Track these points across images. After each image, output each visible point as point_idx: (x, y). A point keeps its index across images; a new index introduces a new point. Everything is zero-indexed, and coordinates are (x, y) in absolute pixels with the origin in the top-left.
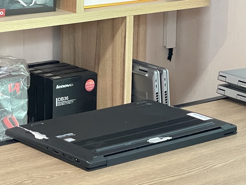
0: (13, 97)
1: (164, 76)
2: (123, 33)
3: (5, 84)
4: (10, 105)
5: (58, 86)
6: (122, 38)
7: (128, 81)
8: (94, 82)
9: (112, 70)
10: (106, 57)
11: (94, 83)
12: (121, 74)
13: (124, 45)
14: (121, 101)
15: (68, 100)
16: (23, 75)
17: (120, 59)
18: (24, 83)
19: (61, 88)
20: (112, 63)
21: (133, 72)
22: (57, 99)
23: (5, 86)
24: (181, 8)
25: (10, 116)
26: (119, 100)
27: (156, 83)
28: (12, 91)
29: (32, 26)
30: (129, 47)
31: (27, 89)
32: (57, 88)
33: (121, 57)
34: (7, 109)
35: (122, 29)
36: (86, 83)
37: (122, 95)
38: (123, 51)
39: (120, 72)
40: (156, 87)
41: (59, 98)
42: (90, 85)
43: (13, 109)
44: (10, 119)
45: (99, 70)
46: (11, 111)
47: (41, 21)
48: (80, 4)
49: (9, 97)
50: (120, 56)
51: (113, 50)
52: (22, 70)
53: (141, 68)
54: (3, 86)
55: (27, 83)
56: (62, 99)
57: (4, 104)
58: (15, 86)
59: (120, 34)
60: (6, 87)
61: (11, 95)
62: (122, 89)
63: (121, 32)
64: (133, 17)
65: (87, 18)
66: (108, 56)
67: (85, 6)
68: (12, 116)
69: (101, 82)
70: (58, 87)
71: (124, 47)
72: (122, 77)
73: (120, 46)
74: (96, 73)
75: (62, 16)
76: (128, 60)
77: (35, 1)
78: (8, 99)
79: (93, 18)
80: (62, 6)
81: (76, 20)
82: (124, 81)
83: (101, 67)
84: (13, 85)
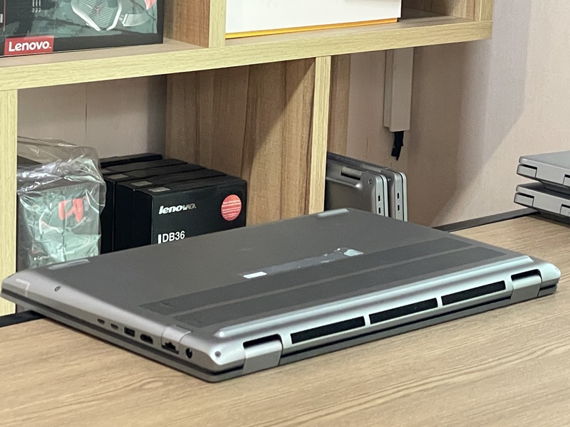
0: (67, 230)
1: (397, 189)
2: (308, 94)
3: (51, 201)
4: (60, 248)
6: (304, 104)
7: (316, 199)
8: (239, 201)
9: (282, 174)
10: (267, 146)
11: (240, 203)
12: (301, 184)
13: (309, 119)
17: (300, 150)
18: (93, 199)
19: (170, 212)
20: (280, 159)
21: (328, 179)
22: (160, 236)
23: (51, 205)
28: (66, 218)
29: (113, 74)
30: (319, 123)
31: (98, 212)
32: (160, 213)
33: (302, 147)
34: (54, 256)
35: (306, 85)
36: (224, 203)
38: (306, 136)
39: (298, 179)
40: (380, 212)
41: (164, 235)
42: (231, 206)
43: (69, 255)
45: (252, 175)
47: (132, 63)
48: (218, 27)
49: (59, 230)
50: (299, 145)
52: (89, 170)
53: (346, 170)
54: (47, 205)
55: (98, 200)
56: (170, 237)
57: (49, 244)
58: (72, 205)
59: (301, 97)
60: (53, 207)
61: (64, 225)
63: (304, 92)
64: (329, 58)
65: (231, 59)
66: (273, 144)
67: (227, 34)
70: (162, 211)
71: (308, 123)
72: (304, 190)
73: (301, 121)
74: (243, 181)
75: (178, 54)
76: (318, 152)
77: (119, 21)
78: (58, 233)
79: (245, 59)
80: (177, 32)
81: (208, 63)
82: (309, 198)
83: (255, 167)
84: (68, 204)
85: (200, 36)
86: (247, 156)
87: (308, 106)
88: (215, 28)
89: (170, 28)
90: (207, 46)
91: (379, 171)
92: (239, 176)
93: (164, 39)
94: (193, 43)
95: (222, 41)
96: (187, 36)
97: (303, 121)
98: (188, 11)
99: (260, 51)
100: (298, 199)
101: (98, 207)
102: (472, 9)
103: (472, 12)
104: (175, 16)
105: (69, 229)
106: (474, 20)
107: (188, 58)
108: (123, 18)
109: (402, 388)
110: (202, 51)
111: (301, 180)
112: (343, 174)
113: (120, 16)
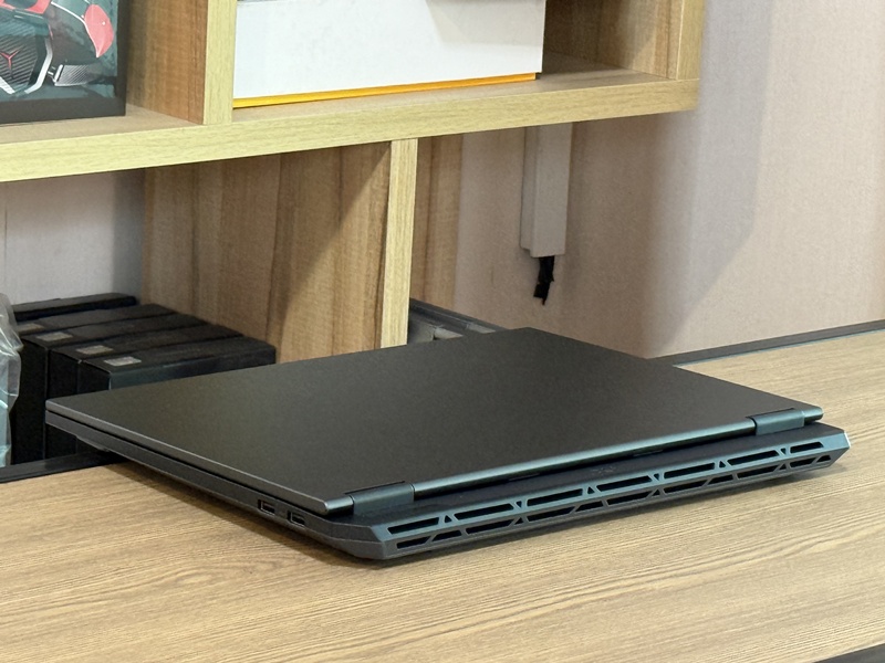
2: (378, 203)
6: (371, 219)
9: (333, 338)
10: (310, 290)
13: (379, 247)
17: (363, 298)
20: (331, 312)
29: (34, 168)
30: (396, 254)
31: (6, 406)
33: (367, 292)
35: (374, 187)
38: (374, 268)
45: (285, 338)
47: (67, 151)
48: (219, 90)
50: (363, 289)
51: (336, 263)
53: (441, 332)
55: (6, 387)
59: (367, 207)
63: (371, 199)
64: (415, 144)
65: (242, 144)
66: (320, 286)
67: (236, 100)
71: (378, 253)
73: (366, 250)
74: (269, 346)
75: (149, 135)
76: (394, 303)
77: (47, 76)
79: (268, 144)
80: (151, 95)
81: (204, 150)
83: (291, 323)
85: (189, 106)
86: (275, 305)
87: (378, 223)
88: (215, 91)
89: (140, 89)
90: (200, 121)
92: (262, 338)
93: (129, 107)
94: (178, 114)
95: (227, 110)
96: (167, 103)
97: (369, 248)
98: (169, 60)
99: (293, 130)
102: (664, 59)
103: (664, 63)
104: (148, 68)
106: (667, 78)
107: (167, 143)
108: (55, 72)
110: (192, 130)
113: (50, 69)
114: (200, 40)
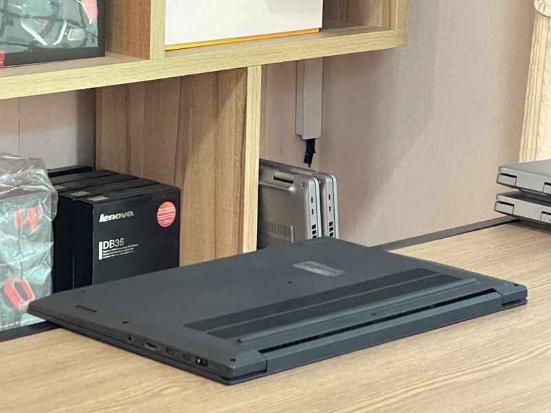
0: (22, 238)
1: (327, 190)
2: (240, 103)
3: (8, 210)
4: (17, 256)
5: (102, 215)
6: (237, 112)
7: (250, 203)
8: (174, 207)
9: (216, 180)
10: (200, 155)
11: (175, 210)
12: (235, 189)
13: (242, 127)
14: (237, 245)
15: (122, 247)
16: (44, 191)
17: (233, 156)
18: (46, 207)
19: (110, 219)
20: (214, 166)
21: (261, 183)
22: (101, 243)
23: (7, 213)
24: (353, 49)
25: (17, 279)
26: (231, 243)
27: (312, 206)
28: (21, 226)
29: (62, 86)
30: (252, 131)
31: (51, 220)
32: (101, 221)
33: (235, 153)
34: (11, 263)
35: (238, 94)
36: (159, 210)
37: (237, 233)
38: (239, 140)
39: (232, 184)
40: (313, 213)
41: (105, 242)
42: (166, 213)
43: (25, 262)
44: (16, 284)
45: (186, 183)
46: (20, 268)
47: (80, 76)
48: (158, 40)
49: (15, 239)
50: (233, 151)
51: (216, 138)
52: (41, 179)
53: (278, 174)
54: (3, 214)
55: (50, 208)
56: (111, 244)
57: (6, 252)
58: (26, 214)
59: (234, 105)
60: (9, 216)
61: (19, 234)
62: (238, 219)
63: (236, 100)
64: (260, 68)
65: (171, 70)
66: (207, 152)
67: (166, 46)
68: (21, 279)
69: (189, 207)
70: (103, 219)
71: (242, 131)
72: (239, 195)
73: (233, 130)
74: (177, 188)
75: (122, 66)
76: (251, 158)
77: (64, 35)
78: (13, 241)
79: (183, 70)
80: (117, 45)
81: (149, 74)
82: (243, 202)
83: (189, 175)
84: (22, 213)
85: (140, 49)
86: (179, 165)
87: (241, 114)
88: (156, 40)
90: (148, 58)
91: (310, 174)
92: (172, 184)
93: (106, 53)
94: (134, 55)
95: (163, 53)
96: (128, 49)
97: (235, 129)
98: (128, 25)
99: (196, 62)
100: (232, 203)
101: (50, 216)
102: (387, 18)
103: (388, 21)
104: (115, 30)
105: (24, 236)
106: (390, 29)
107: (131, 70)
108: (68, 33)
109: (411, 388)
110: (144, 63)
111: (236, 185)
112: (275, 178)
113: (65, 32)
114: (146, 12)
